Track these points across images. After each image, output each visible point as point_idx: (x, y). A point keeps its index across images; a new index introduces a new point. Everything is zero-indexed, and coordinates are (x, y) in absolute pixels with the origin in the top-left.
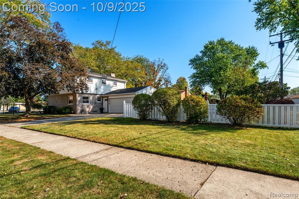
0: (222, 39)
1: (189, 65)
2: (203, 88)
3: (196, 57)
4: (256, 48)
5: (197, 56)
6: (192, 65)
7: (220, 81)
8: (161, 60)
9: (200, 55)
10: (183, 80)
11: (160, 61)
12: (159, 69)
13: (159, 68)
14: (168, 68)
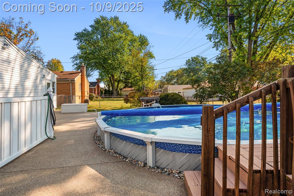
0: (116, 18)
1: (74, 40)
2: (91, 74)
3: (84, 32)
4: (146, 38)
5: (85, 30)
6: (78, 40)
7: (117, 65)
8: (26, 22)
9: (90, 29)
10: (58, 63)
11: (22, 22)
12: (21, 37)
13: (21, 34)
14: (38, 38)
